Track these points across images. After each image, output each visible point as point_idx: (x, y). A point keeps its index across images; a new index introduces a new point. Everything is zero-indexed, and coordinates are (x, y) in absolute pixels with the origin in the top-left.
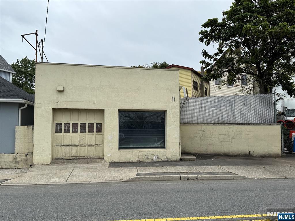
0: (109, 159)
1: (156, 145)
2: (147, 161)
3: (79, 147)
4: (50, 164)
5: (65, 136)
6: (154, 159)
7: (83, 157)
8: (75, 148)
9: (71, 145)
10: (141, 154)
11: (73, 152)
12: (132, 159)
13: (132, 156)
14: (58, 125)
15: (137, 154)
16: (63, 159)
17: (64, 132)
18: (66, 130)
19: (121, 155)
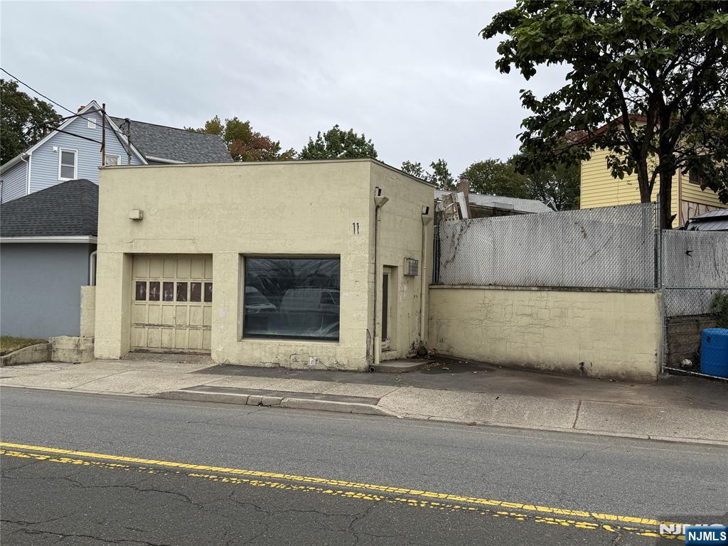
0: (219, 356)
1: (320, 333)
2: (294, 366)
3: (174, 330)
4: (121, 358)
5: (151, 307)
6: (310, 364)
7: (180, 350)
8: (167, 331)
9: (161, 326)
10: (282, 350)
11: (162, 338)
12: (264, 360)
13: (263, 353)
14: (140, 285)
15: (275, 350)
16: (147, 350)
17: (150, 300)
18: (154, 296)
19: (243, 349)
